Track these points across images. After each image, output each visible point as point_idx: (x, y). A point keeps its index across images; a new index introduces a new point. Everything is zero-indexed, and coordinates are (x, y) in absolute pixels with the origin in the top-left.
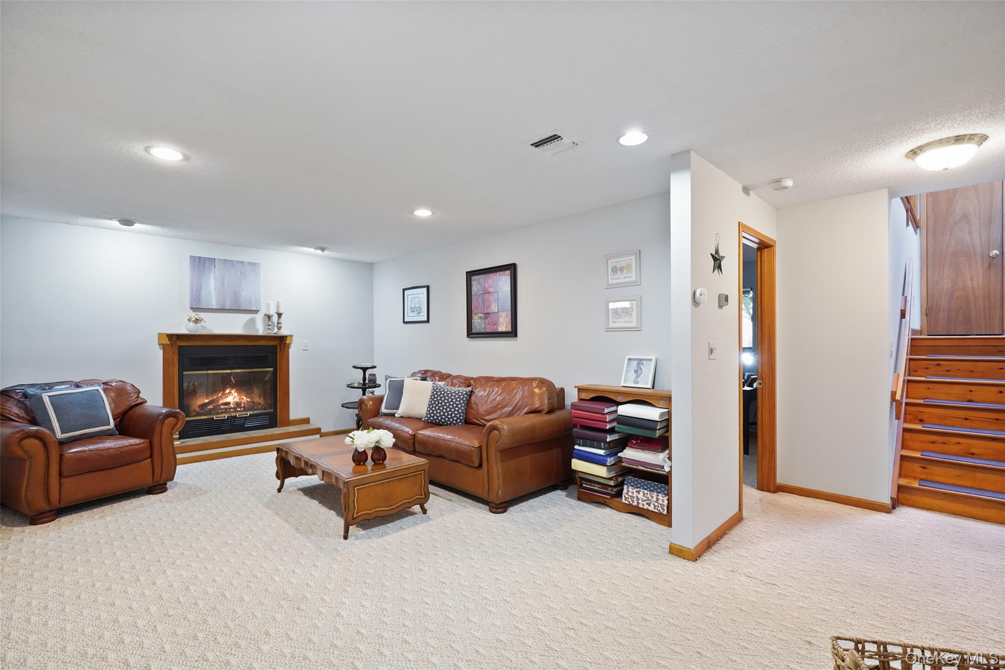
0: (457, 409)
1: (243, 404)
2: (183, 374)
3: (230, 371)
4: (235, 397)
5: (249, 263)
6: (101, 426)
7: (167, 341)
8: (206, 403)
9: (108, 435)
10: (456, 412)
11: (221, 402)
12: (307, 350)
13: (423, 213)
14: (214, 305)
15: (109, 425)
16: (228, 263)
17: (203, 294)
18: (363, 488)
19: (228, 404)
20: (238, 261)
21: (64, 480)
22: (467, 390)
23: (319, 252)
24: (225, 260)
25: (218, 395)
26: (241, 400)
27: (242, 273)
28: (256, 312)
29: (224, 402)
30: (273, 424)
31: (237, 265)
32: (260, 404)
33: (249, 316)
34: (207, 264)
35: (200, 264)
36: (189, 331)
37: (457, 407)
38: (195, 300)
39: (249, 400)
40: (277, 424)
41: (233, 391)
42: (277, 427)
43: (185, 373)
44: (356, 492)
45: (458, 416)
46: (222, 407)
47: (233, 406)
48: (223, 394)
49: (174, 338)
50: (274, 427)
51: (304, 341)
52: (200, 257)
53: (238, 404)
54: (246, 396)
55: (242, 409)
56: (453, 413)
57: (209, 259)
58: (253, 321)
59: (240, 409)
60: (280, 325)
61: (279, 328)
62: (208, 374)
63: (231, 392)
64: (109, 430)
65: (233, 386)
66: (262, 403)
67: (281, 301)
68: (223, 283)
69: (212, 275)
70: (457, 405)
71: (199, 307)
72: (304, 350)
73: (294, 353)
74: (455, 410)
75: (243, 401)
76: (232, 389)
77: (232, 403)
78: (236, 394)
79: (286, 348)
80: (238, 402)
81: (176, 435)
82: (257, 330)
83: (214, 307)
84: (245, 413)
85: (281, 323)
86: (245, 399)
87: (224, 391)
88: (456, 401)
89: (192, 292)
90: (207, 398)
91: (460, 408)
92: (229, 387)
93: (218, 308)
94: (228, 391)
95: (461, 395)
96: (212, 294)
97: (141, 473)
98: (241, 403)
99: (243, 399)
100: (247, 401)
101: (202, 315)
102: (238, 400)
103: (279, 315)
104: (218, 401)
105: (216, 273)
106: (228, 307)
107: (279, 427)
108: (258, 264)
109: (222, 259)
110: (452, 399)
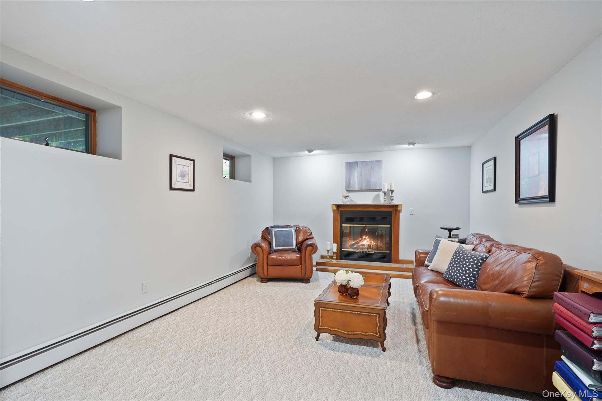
0: (468, 272)
1: (372, 246)
2: (342, 226)
3: (364, 226)
4: (367, 241)
5: (376, 161)
6: (290, 246)
7: (335, 208)
8: (353, 244)
9: (293, 251)
10: (467, 275)
11: (361, 244)
12: (413, 214)
13: (424, 95)
14: (357, 188)
15: (293, 246)
16: (365, 163)
17: (352, 182)
18: (327, 310)
19: (364, 245)
20: (370, 161)
21: (269, 267)
22: (484, 256)
23: (411, 146)
24: (362, 161)
25: (359, 239)
26: (371, 243)
27: (372, 168)
28: (380, 190)
29: (362, 244)
30: (389, 261)
31: (369, 164)
32: (381, 247)
33: (376, 193)
34: (354, 165)
35: (351, 166)
36: (344, 203)
37: (469, 270)
38: (348, 186)
39: (375, 244)
40: (391, 261)
41: (367, 238)
42: (391, 262)
43: (343, 225)
44: (320, 311)
45: (468, 279)
46: (361, 247)
47: (366, 247)
48: (362, 239)
49: (338, 206)
50: (390, 263)
51: (411, 208)
52: (350, 162)
53: (369, 246)
54: (373, 242)
55: (371, 249)
56: (464, 275)
57: (354, 162)
58: (378, 196)
59: (370, 249)
60: (392, 198)
61: (392, 200)
62: (354, 226)
63: (365, 238)
64: (293, 249)
65: (366, 235)
66: (383, 247)
67: (393, 182)
68: (361, 175)
69: (356, 172)
70: (469, 268)
71: (349, 190)
72: (410, 214)
73: (403, 217)
74: (466, 273)
75: (372, 244)
76: (366, 236)
77: (366, 245)
78: (368, 240)
79: (398, 213)
80: (369, 244)
81: (335, 257)
82: (381, 202)
83: (357, 189)
84: (372, 251)
85: (393, 197)
86: (373, 243)
87: (362, 237)
88: (470, 264)
89: (346, 182)
90: (354, 241)
91: (472, 272)
92: (365, 235)
93: (359, 189)
94: (364, 237)
95: (476, 260)
96: (356, 183)
97: (296, 271)
98: (371, 246)
99: (372, 243)
100: (374, 244)
101: (350, 194)
102: (369, 243)
103: (392, 191)
104: (359, 243)
105: (358, 169)
106: (364, 189)
107: (393, 263)
108: (381, 161)
109: (361, 162)
110: (466, 262)
